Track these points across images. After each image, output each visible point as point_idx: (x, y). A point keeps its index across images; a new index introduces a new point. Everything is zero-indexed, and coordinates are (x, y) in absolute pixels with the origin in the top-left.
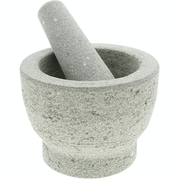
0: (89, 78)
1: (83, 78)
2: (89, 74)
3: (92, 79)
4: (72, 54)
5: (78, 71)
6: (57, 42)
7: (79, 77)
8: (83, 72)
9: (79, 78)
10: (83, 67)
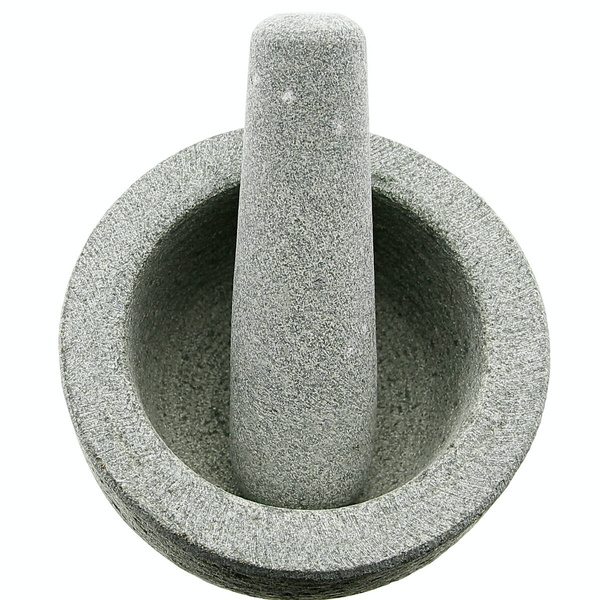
0: (341, 404)
1: (324, 395)
2: (344, 391)
3: (346, 409)
4: (332, 293)
5: (322, 364)
6: (303, 211)
7: (313, 382)
8: (335, 375)
9: (313, 385)
10: (342, 357)
